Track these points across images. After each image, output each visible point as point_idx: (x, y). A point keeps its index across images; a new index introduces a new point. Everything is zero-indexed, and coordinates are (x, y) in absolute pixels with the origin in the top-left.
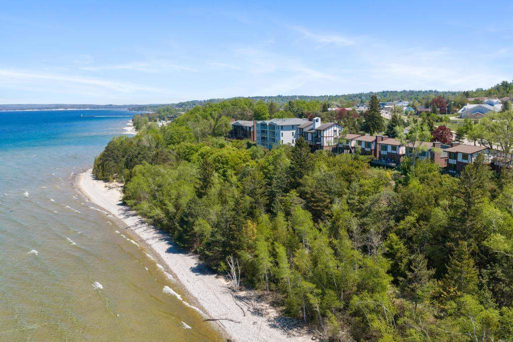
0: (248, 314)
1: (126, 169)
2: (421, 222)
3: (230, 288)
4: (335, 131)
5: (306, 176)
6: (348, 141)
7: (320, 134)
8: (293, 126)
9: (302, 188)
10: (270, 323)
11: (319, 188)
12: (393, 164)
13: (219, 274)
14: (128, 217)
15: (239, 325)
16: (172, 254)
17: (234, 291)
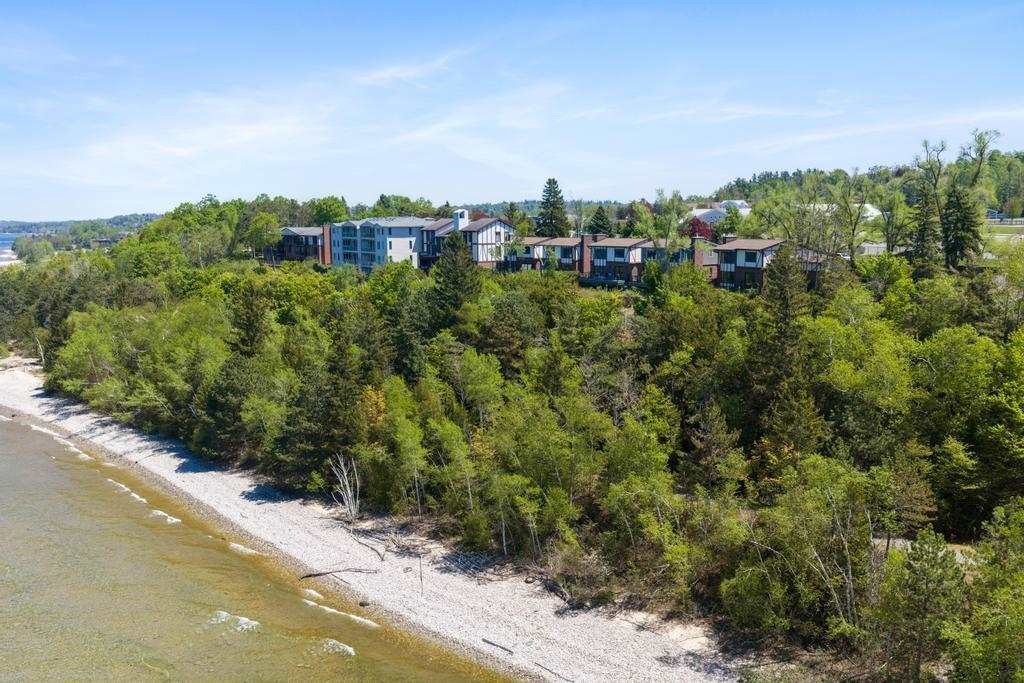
0: (390, 556)
1: (40, 329)
2: (700, 362)
3: (337, 519)
4: (498, 234)
5: (467, 305)
6: (528, 249)
7: (471, 241)
8: (410, 229)
9: (461, 327)
10: (438, 566)
11: (502, 320)
12: (621, 282)
13: (305, 499)
14: (68, 417)
15: (379, 576)
16: (191, 474)
17: (349, 523)
